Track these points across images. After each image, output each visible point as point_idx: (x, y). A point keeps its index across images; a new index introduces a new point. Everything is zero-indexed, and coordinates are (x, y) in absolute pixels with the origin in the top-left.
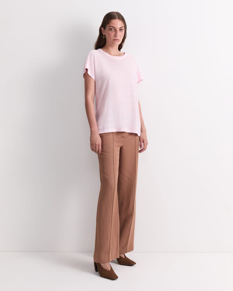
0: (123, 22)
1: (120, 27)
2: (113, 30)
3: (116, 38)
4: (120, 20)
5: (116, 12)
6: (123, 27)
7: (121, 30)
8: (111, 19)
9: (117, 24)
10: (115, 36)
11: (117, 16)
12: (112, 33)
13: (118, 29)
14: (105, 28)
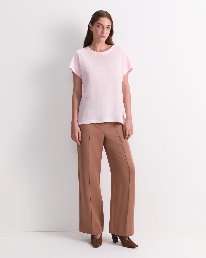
0: (110, 21)
1: (108, 25)
2: (101, 27)
3: (103, 35)
4: (108, 18)
5: (105, 11)
6: (110, 25)
7: (108, 28)
8: (100, 17)
9: (105, 22)
10: (102, 33)
11: (106, 15)
12: (100, 30)
13: (105, 27)
14: (93, 24)
